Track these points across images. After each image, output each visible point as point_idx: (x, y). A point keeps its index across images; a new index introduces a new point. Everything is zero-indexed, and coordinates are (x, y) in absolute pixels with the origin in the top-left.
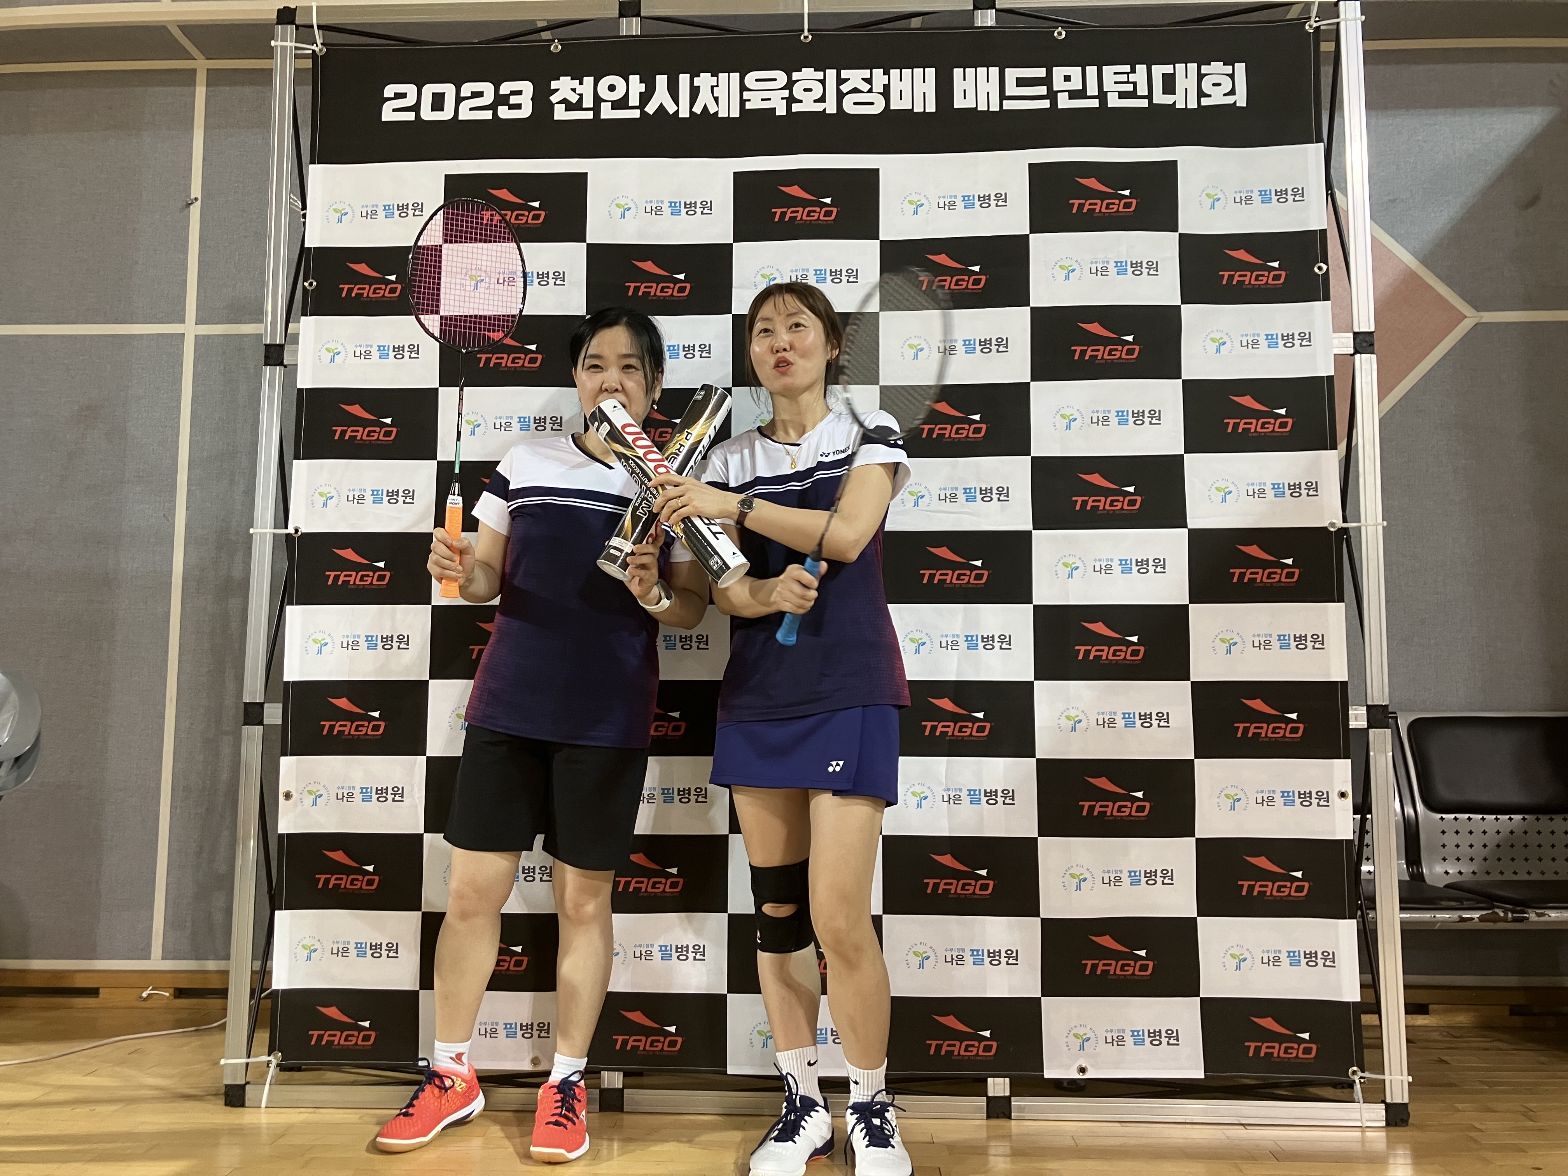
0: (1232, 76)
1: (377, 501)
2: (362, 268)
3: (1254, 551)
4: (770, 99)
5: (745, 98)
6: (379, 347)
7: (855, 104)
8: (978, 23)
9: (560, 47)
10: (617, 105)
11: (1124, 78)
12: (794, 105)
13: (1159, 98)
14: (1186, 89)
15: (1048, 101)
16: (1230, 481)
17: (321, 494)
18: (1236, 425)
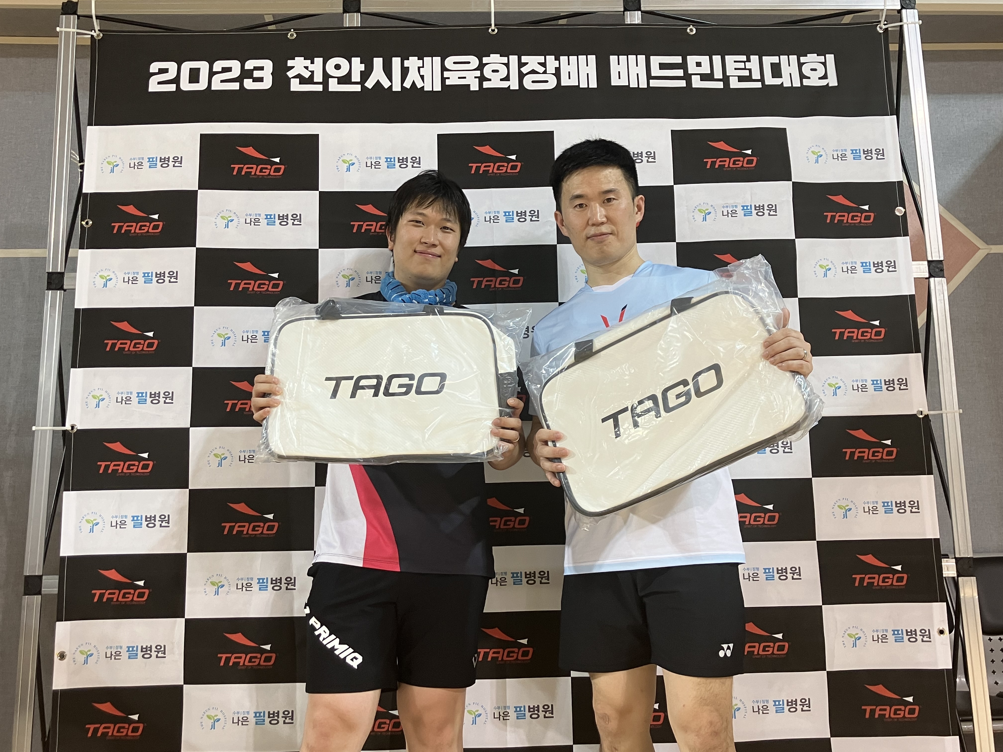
0: (824, 64)
1: (142, 401)
2: (131, 209)
3: (860, 434)
4: (465, 78)
5: (445, 76)
6: (144, 273)
7: (533, 82)
8: (628, 22)
9: (295, 36)
10: (342, 80)
11: (742, 65)
12: (484, 83)
13: (770, 80)
14: (790, 74)
15: (685, 81)
16: (839, 378)
17: (94, 397)
18: (842, 334)
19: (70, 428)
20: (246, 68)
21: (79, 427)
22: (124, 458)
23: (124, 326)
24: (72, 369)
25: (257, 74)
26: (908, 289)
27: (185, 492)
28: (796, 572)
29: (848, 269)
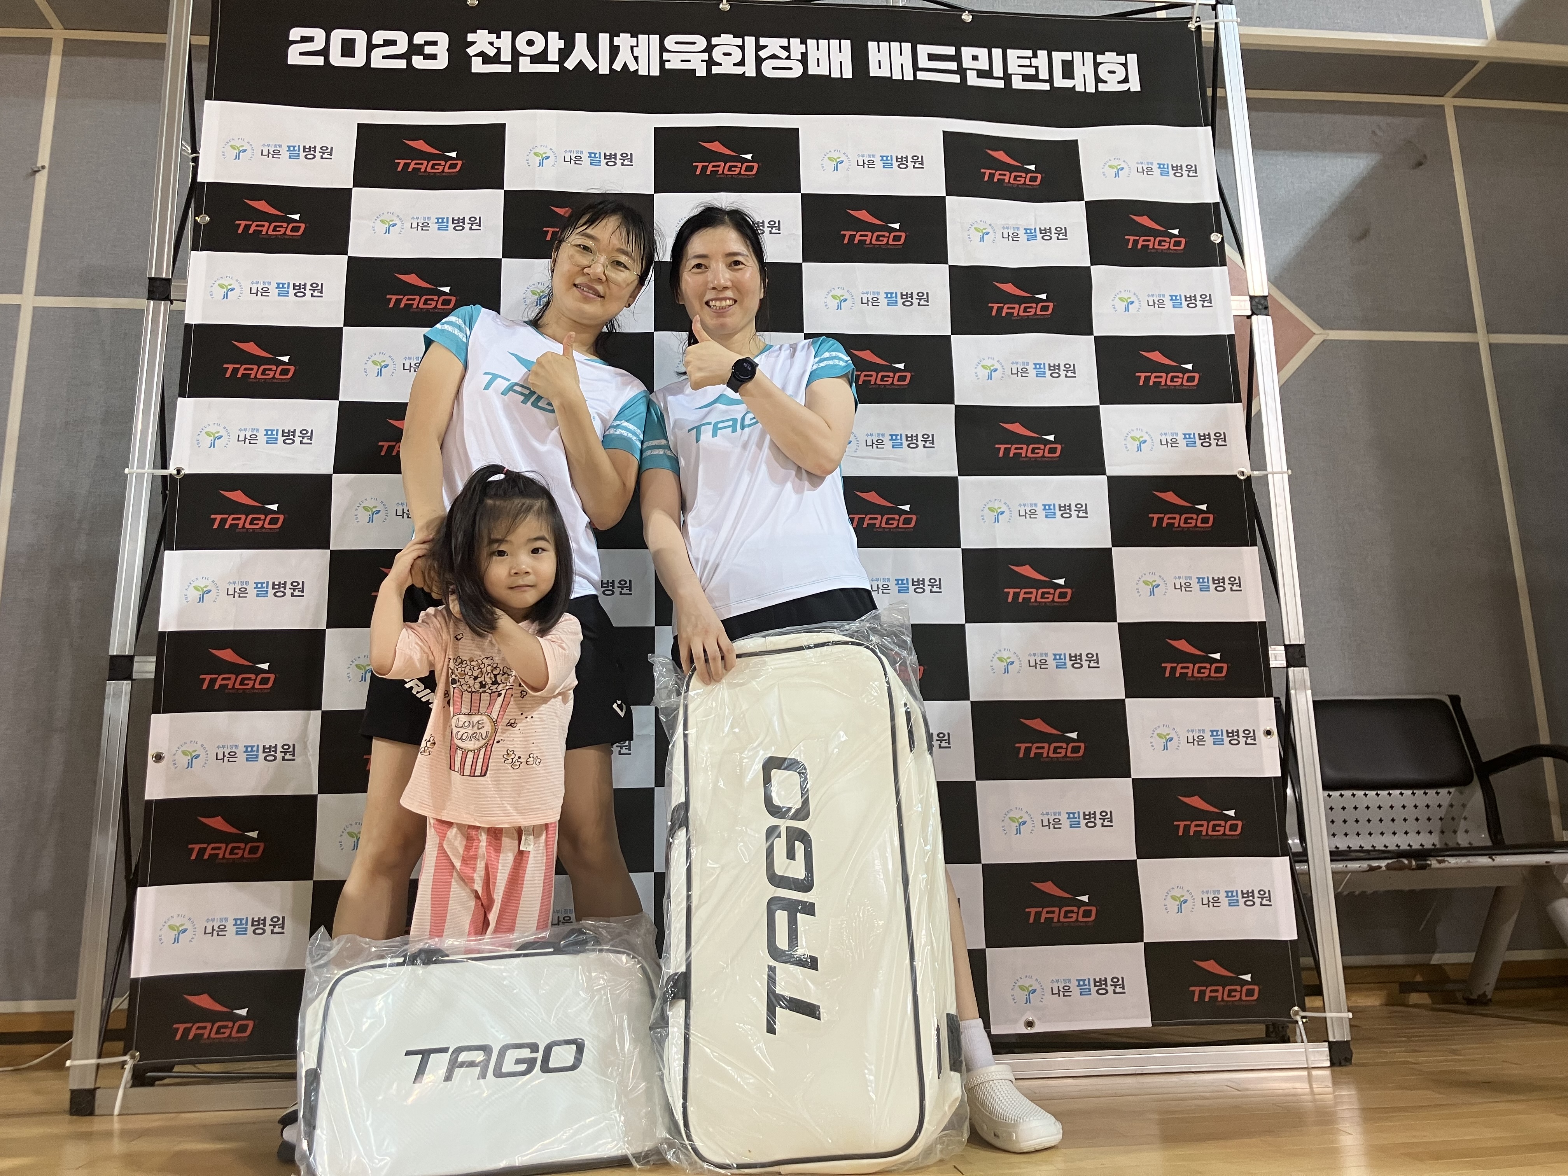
0: (1125, 65)
1: (271, 441)
2: (262, 205)
3: (1170, 497)
4: (689, 61)
5: (664, 58)
6: (278, 284)
7: (774, 68)
9: (477, 2)
10: (536, 59)
11: (1026, 62)
12: (713, 67)
13: (1060, 82)
14: (1084, 75)
15: (958, 76)
16: (1145, 431)
17: (208, 434)
18: (1147, 379)
19: (175, 472)
20: (415, 42)
21: (187, 471)
22: (247, 510)
23: (250, 347)
24: (179, 399)
25: (428, 50)
26: (1226, 329)
27: (326, 553)
28: (1093, 659)
29: (1154, 303)
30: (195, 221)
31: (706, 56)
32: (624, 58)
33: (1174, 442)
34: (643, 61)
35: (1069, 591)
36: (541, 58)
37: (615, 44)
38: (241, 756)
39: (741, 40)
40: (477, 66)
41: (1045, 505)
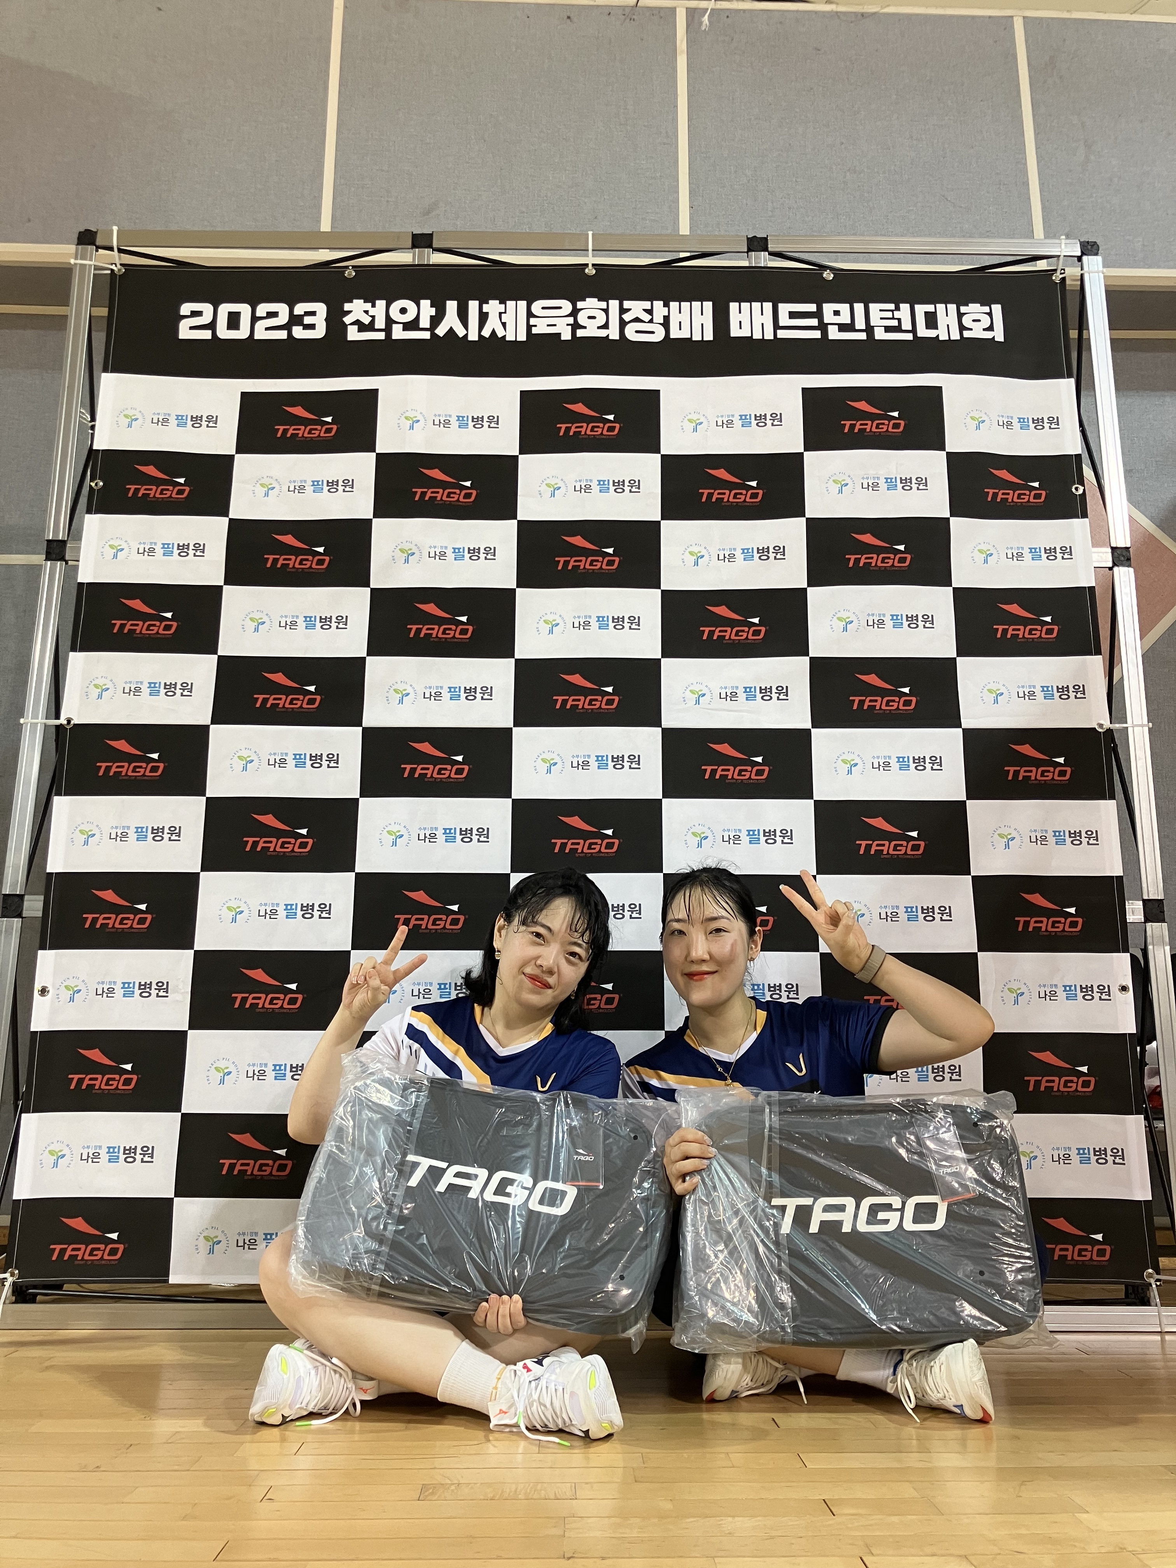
0: (989, 315)
1: (154, 693)
2: (150, 470)
3: (1027, 750)
4: (555, 325)
5: (531, 323)
6: (164, 544)
7: (637, 332)
9: (354, 274)
10: (407, 326)
11: (889, 314)
12: (578, 331)
13: (923, 332)
14: (948, 325)
15: (819, 331)
16: (1001, 683)
17: (96, 686)
19: (65, 722)
20: (295, 313)
21: (76, 721)
22: (130, 758)
23: (137, 604)
24: (71, 654)
25: (307, 320)
26: (1086, 580)
27: (201, 801)
28: (946, 912)
29: (1013, 556)
30: (90, 486)
31: (571, 320)
32: (493, 325)
33: (1032, 694)
34: (510, 327)
35: (922, 844)
36: (413, 325)
37: (484, 310)
38: (119, 992)
39: (605, 303)
40: (353, 335)
41: (898, 758)
